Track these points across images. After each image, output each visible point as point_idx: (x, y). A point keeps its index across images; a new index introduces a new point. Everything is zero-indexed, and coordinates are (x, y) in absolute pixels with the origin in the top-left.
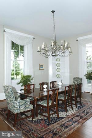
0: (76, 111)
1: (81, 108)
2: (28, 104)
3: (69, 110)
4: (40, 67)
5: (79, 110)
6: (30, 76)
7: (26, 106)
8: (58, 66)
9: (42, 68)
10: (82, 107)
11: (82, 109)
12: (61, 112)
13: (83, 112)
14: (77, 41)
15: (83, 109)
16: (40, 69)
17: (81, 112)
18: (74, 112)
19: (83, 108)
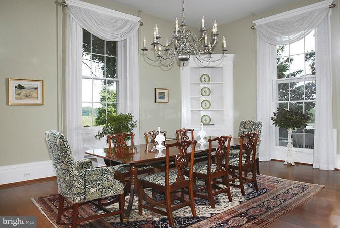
0: (241, 202)
1: (255, 197)
2: (108, 180)
3: (221, 200)
4: (157, 97)
5: (248, 202)
6: (130, 117)
7: (104, 185)
8: (204, 93)
9: (164, 98)
10: (258, 195)
11: (257, 198)
12: (201, 205)
13: (259, 206)
14: (253, 28)
15: (260, 200)
16: (158, 100)
17: (252, 206)
18: (234, 206)
19: (260, 196)
